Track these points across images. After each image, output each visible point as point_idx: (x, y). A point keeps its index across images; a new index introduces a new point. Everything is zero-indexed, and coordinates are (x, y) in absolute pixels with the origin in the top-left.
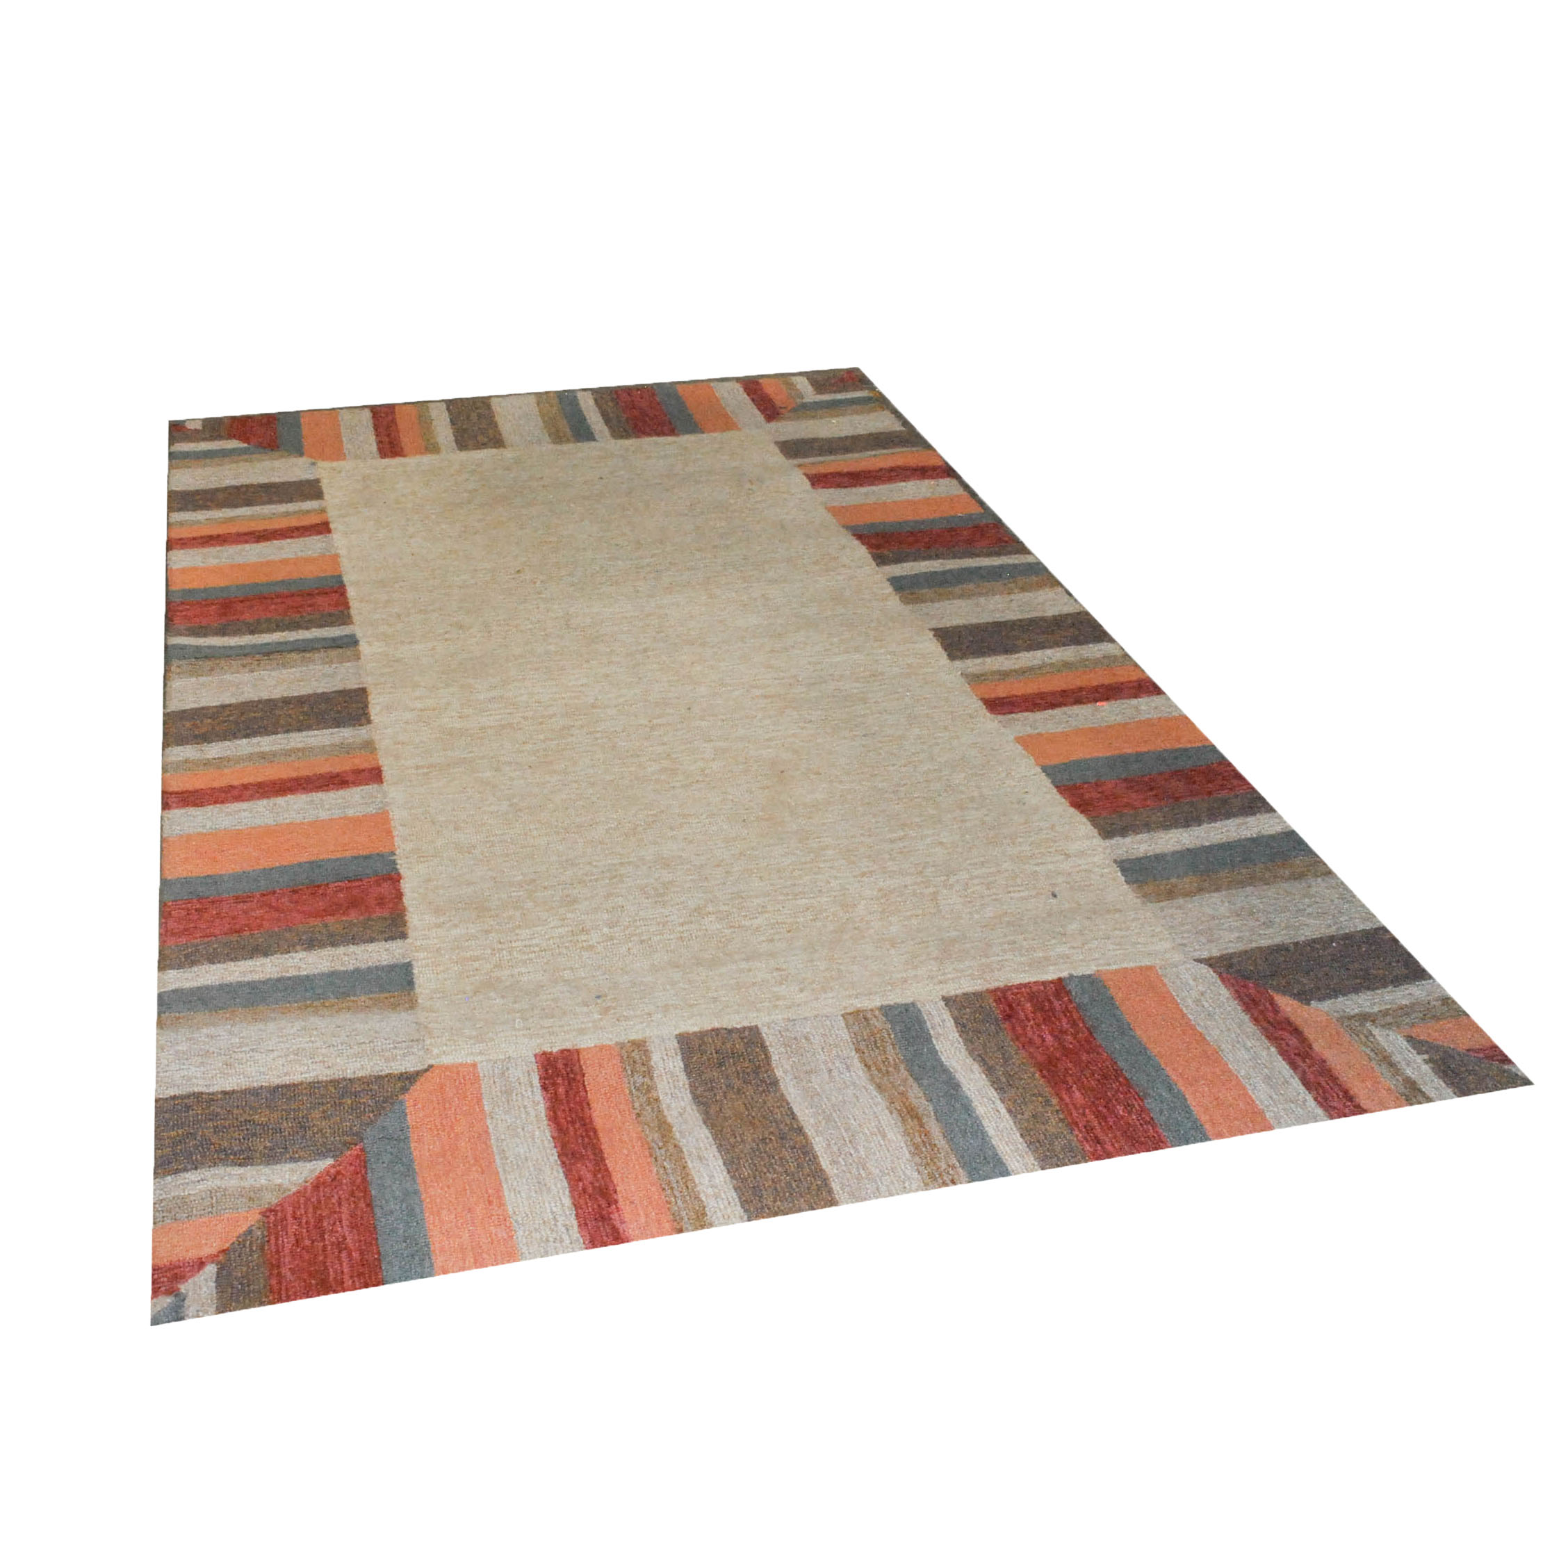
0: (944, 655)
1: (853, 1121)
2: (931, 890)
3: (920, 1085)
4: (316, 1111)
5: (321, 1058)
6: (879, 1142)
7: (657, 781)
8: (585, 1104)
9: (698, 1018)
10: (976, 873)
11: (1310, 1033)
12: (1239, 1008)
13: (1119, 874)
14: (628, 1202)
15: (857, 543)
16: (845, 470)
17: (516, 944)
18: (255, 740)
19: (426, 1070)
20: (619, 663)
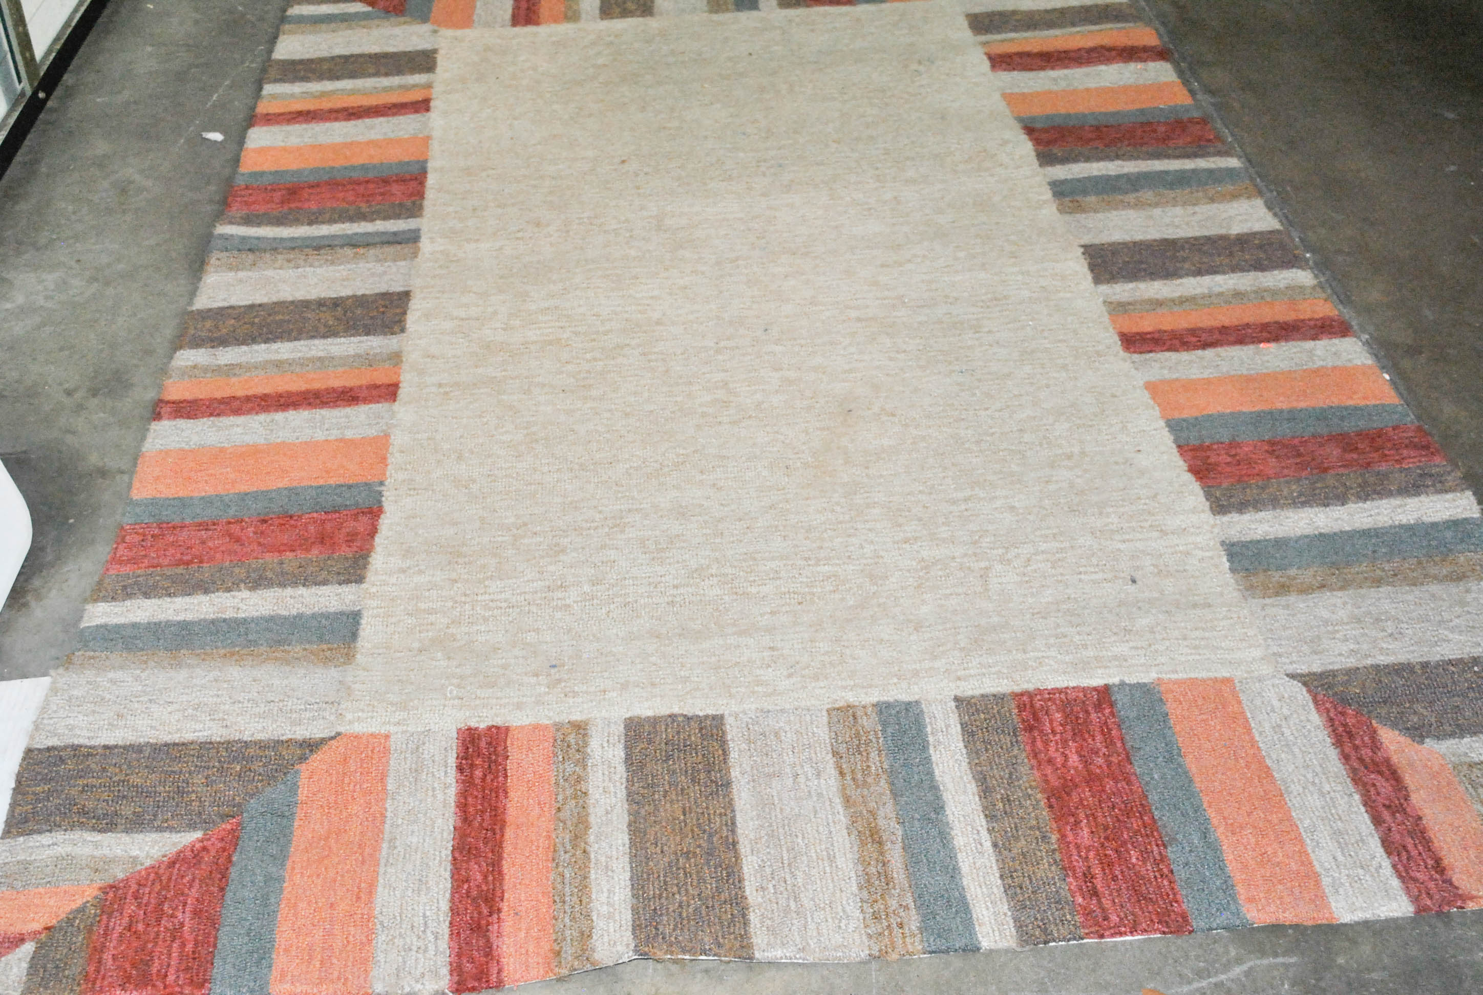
0: (1090, 276)
1: (800, 840)
2: (983, 564)
3: (896, 803)
4: (200, 776)
5: (221, 715)
6: (824, 867)
7: (704, 415)
8: (501, 791)
9: (659, 698)
10: (1044, 546)
11: (1409, 780)
12: (1329, 740)
13: (1225, 559)
14: (512, 912)
15: (1024, 137)
16: (1035, 50)
17: (483, 598)
18: (275, 346)
19: (332, 738)
20: (703, 273)
